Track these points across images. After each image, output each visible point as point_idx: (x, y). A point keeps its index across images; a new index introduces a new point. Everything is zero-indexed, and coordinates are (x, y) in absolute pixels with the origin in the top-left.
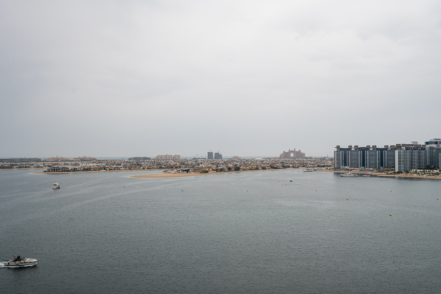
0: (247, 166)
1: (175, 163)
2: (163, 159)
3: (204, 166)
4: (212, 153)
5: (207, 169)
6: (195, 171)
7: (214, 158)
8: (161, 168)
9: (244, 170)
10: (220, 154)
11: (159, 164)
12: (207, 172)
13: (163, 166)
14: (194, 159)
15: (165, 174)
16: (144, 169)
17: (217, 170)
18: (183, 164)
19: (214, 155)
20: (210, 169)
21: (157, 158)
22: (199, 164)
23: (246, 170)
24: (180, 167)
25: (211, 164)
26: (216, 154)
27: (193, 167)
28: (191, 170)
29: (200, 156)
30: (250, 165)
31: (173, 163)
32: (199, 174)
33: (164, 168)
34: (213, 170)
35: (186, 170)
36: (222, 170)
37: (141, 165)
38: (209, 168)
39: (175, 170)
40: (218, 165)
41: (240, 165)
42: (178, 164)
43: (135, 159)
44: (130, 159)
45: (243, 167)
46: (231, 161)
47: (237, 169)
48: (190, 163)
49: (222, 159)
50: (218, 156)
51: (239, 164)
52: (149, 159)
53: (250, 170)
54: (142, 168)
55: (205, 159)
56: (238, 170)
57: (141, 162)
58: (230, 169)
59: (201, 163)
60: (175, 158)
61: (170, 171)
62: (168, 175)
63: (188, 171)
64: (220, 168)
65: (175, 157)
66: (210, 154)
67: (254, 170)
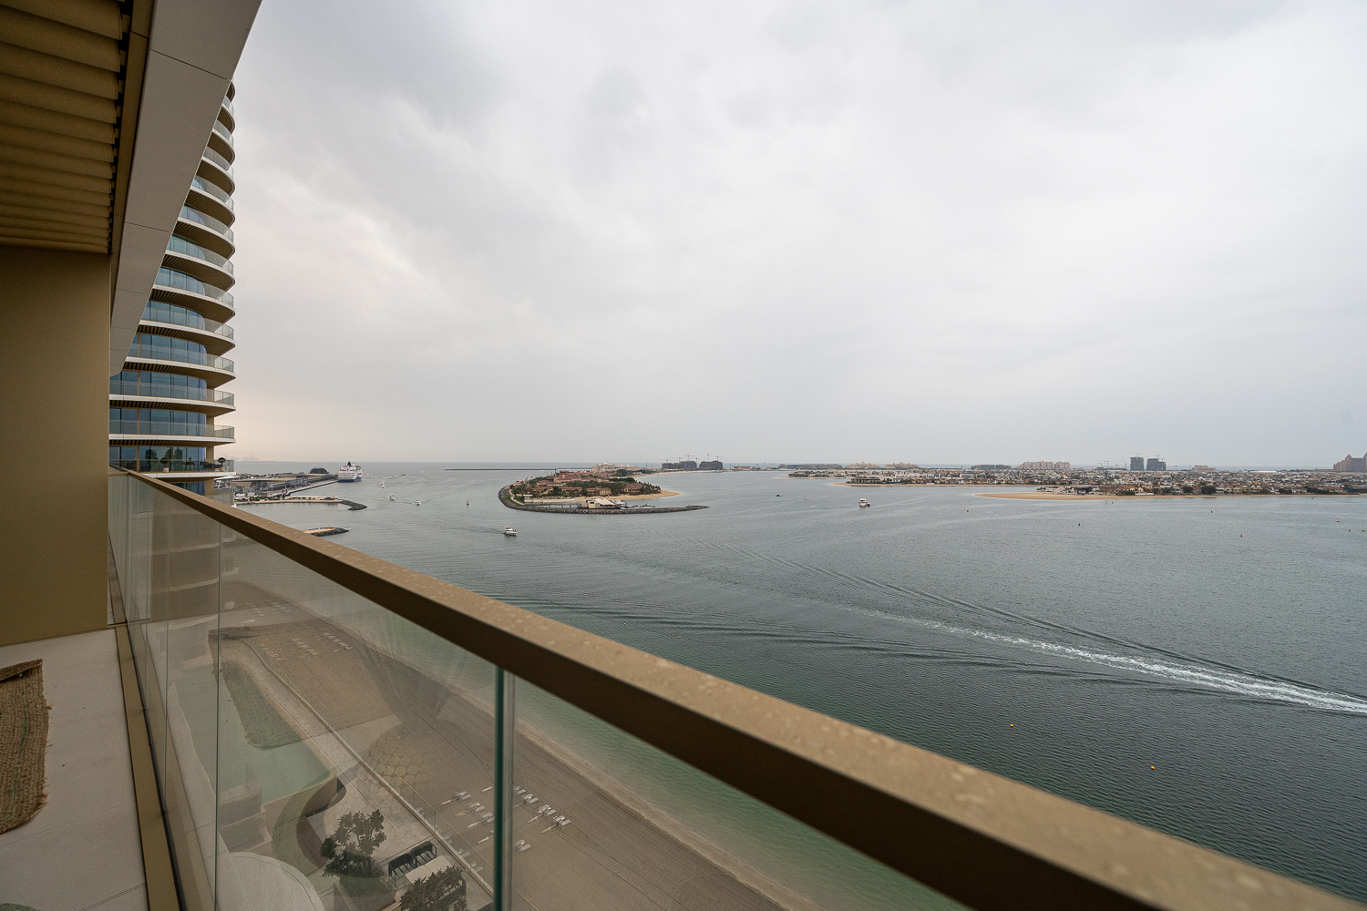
0: (1235, 486)
1: (1059, 476)
2: (1034, 468)
3: (1122, 482)
4: (1141, 460)
5: (1132, 489)
6: (1104, 490)
7: (1145, 467)
8: (1032, 483)
9: (1226, 493)
10: (1160, 461)
11: (1028, 477)
12: (1132, 493)
13: (1036, 481)
14: (1099, 469)
15: (1041, 494)
16: (999, 483)
17: (1156, 492)
18: (1077, 477)
19: (1145, 463)
20: (1140, 489)
21: (1024, 467)
22: (1111, 479)
23: (1232, 493)
24: (1070, 483)
25: (1140, 479)
26: (1149, 460)
27: (1099, 483)
28: (1094, 489)
29: (1112, 465)
30: (1244, 483)
31: (1054, 476)
32: (1114, 496)
33: (1037, 484)
34: (1145, 490)
35: (1083, 489)
36: (1167, 492)
37: (994, 478)
38: (1136, 486)
39: (1062, 488)
40: (1156, 481)
41: (1214, 483)
42: (1065, 477)
43: (983, 467)
44: (973, 468)
45: (1225, 487)
46: (1191, 474)
47: (1208, 491)
48: (1091, 476)
49: (1165, 469)
50: (1155, 464)
51: (1210, 480)
52: (1008, 467)
53: (1244, 493)
54: (996, 482)
55: (1124, 470)
56: (1210, 493)
57: (993, 472)
58: (1188, 490)
59: (1117, 478)
60: (1057, 468)
61: (1051, 490)
62: (1046, 495)
63: (1088, 490)
64: (1163, 487)
65: (1058, 465)
66: (1136, 462)
67: (1254, 493)
